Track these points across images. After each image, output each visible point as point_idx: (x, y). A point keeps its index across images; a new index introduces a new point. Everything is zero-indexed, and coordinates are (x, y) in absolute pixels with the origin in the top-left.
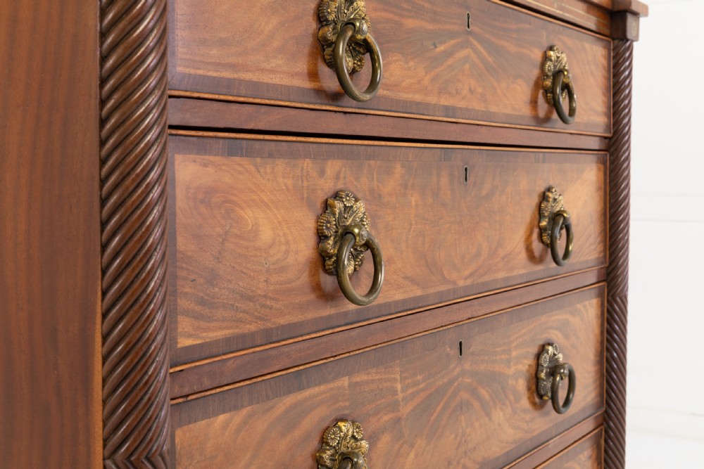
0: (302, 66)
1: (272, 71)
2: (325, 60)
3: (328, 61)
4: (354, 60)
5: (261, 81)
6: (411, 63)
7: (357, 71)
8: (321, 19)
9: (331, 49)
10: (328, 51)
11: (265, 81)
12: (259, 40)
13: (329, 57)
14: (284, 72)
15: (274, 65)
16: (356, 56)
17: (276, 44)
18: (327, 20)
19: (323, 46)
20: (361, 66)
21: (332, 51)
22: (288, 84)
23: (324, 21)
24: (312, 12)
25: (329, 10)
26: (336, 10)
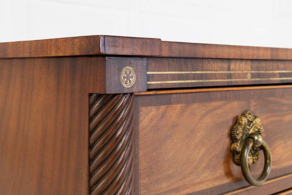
0: (221, 171)
1: (201, 183)
2: (235, 162)
3: (237, 163)
4: (253, 157)
5: (195, 191)
6: (289, 143)
7: (255, 163)
8: (233, 138)
9: (239, 156)
10: (237, 157)
11: (197, 190)
12: (193, 166)
13: (237, 161)
14: (208, 181)
15: (202, 178)
16: (255, 154)
17: (204, 164)
18: (236, 139)
19: (234, 154)
20: (257, 159)
21: (240, 157)
22: (211, 186)
23: (234, 140)
24: (227, 135)
25: (238, 132)
26: (242, 131)
